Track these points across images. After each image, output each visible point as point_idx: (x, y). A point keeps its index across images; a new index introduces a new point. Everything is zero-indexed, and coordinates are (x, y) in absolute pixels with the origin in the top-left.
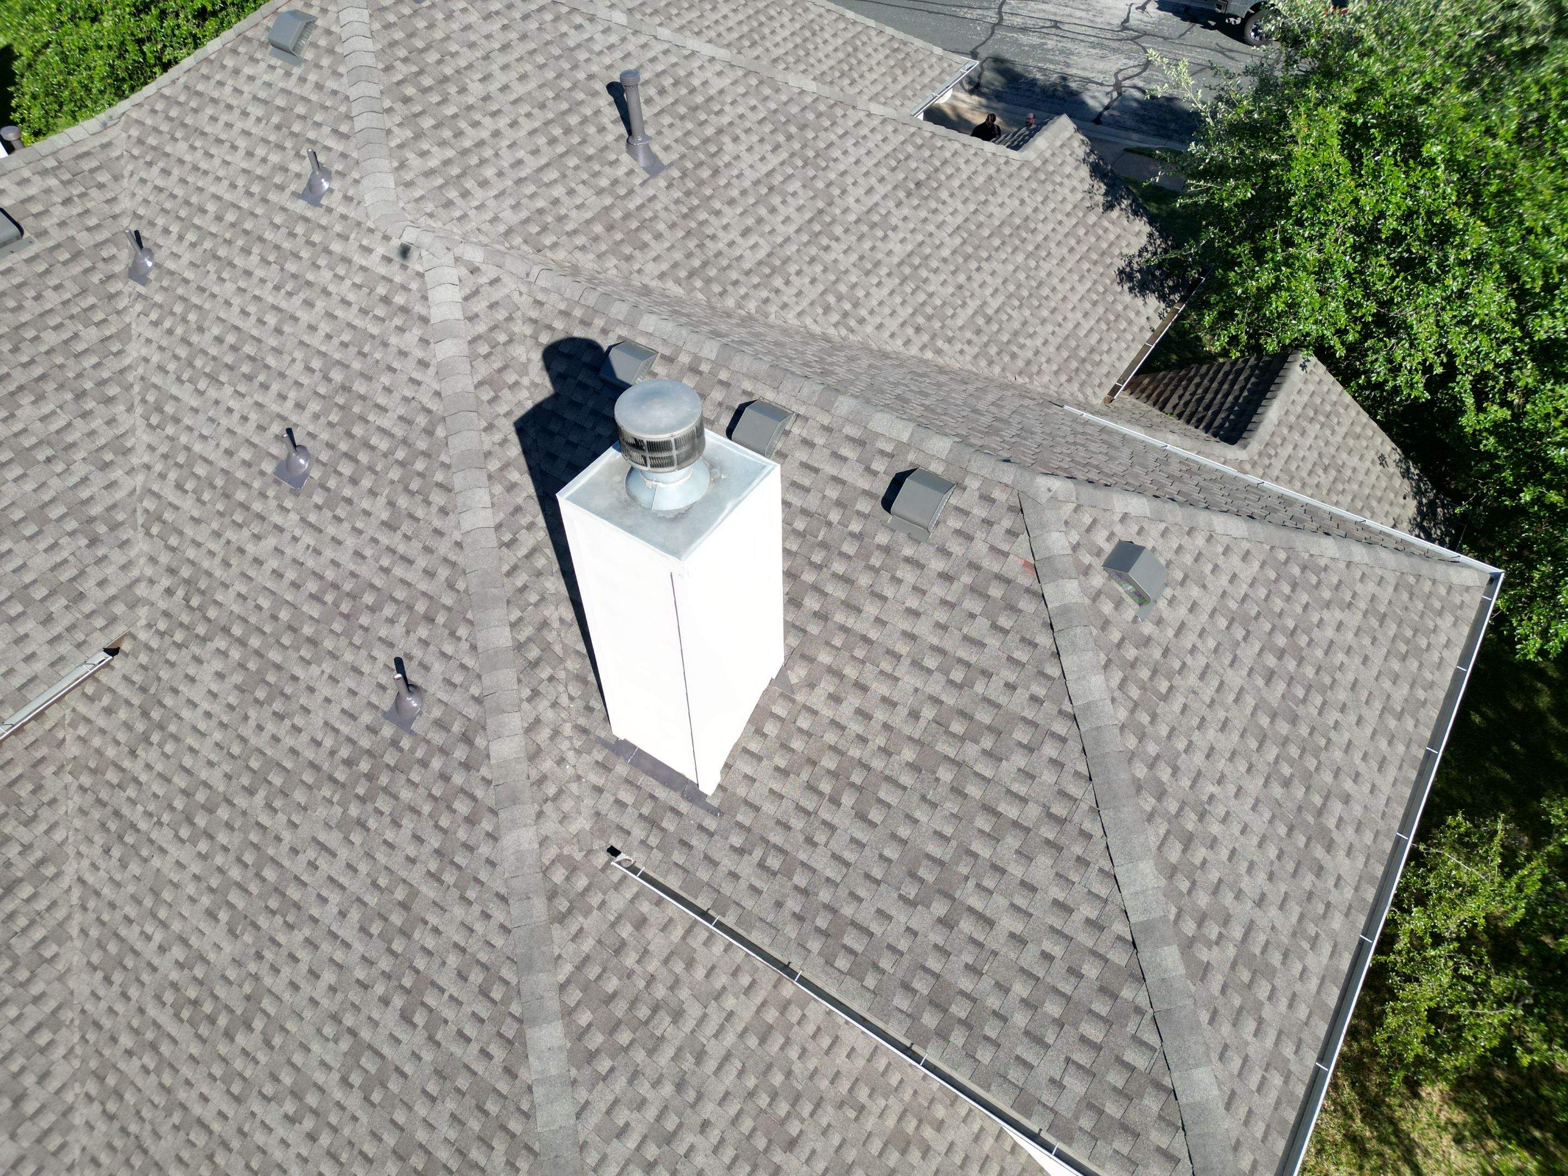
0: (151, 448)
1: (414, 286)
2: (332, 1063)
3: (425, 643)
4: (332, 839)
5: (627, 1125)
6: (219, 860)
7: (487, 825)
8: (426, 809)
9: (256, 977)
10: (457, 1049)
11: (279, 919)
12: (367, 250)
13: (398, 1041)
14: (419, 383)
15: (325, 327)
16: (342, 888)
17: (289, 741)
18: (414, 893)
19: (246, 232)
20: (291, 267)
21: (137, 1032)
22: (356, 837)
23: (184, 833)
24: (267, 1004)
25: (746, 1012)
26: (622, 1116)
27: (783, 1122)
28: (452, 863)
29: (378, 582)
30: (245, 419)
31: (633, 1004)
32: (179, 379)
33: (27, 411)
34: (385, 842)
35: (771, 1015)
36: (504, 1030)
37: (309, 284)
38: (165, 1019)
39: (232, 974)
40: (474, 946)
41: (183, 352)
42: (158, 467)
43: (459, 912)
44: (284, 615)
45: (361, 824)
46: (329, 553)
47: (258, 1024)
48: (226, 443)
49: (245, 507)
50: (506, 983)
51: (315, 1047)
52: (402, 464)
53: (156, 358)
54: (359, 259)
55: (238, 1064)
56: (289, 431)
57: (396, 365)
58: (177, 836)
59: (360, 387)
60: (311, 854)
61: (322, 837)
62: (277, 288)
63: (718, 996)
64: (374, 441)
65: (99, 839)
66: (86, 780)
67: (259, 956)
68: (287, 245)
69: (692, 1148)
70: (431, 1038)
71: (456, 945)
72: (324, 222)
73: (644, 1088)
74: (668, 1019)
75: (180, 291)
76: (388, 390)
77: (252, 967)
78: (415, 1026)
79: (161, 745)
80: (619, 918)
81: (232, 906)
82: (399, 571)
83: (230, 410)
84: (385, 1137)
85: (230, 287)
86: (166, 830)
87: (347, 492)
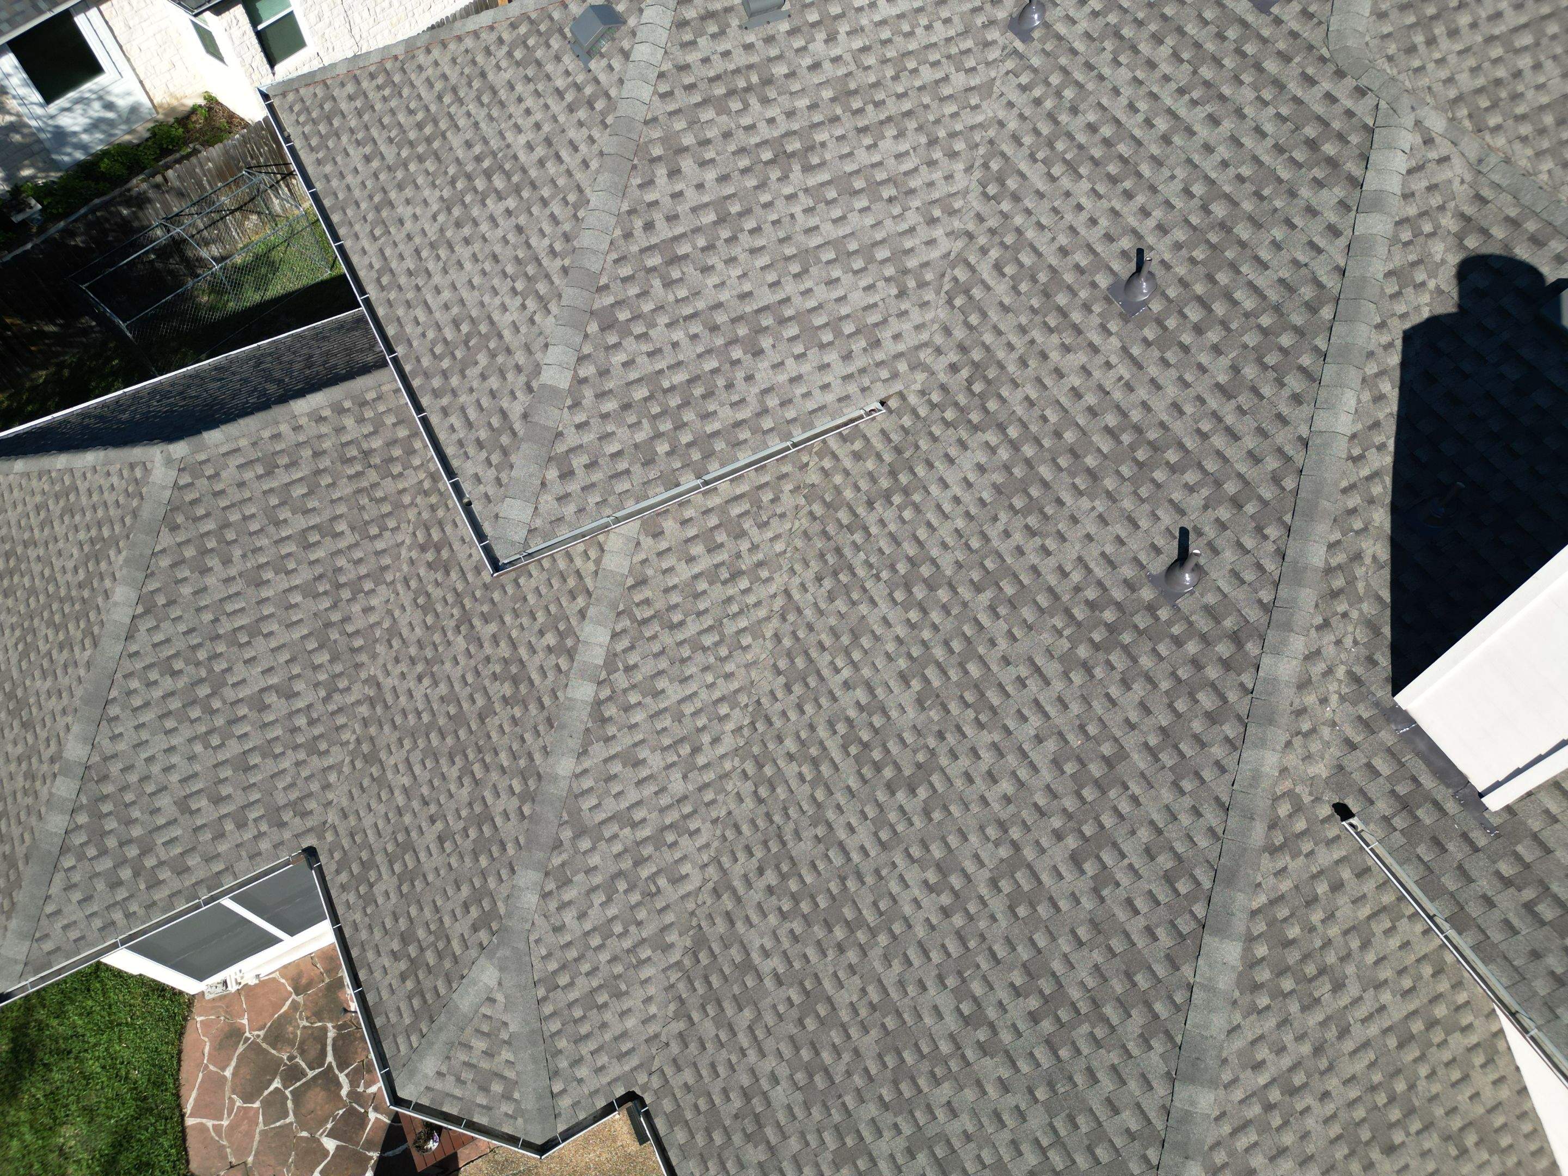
0: (980, 218)
1: (1354, 139)
2: (987, 862)
3: (1222, 526)
4: (1052, 669)
5: (1263, 1062)
6: (926, 634)
7: (1230, 729)
8: (1165, 685)
9: (932, 753)
10: (1122, 915)
11: (970, 714)
12: (1310, 81)
13: (1061, 877)
14: (1319, 251)
15: (1223, 152)
16: (1046, 716)
17: (1033, 558)
18: (1122, 754)
19: (1164, 17)
20: (1206, 72)
21: (803, 743)
22: (1077, 677)
23: (899, 596)
24: (936, 779)
25: (1397, 1012)
26: (1263, 1053)
27: (1392, 1126)
28: (1176, 747)
29: (1189, 443)
30: (1093, 222)
31: (1306, 957)
32: (1033, 158)
33: (887, 145)
34: (1107, 695)
35: (1417, 1026)
36: (1179, 921)
37: (1222, 98)
38: (833, 746)
39: (909, 738)
40: (1172, 833)
41: (1045, 129)
42: (982, 240)
43: (1167, 795)
44: (1070, 436)
45: (1087, 668)
46: (1142, 393)
47: (922, 793)
48: (1063, 240)
49: (1062, 313)
50: (1198, 884)
51: (974, 839)
52: (1265, 332)
53: (1012, 125)
54: (1295, 88)
55: (893, 816)
56: (1140, 252)
57: (1297, 221)
58: (891, 594)
59: (1243, 231)
60: (1024, 671)
61: (1039, 661)
62: (1181, 91)
63: (1380, 985)
64: (1238, 295)
65: (815, 566)
66: (818, 509)
67: (941, 736)
68: (1210, 46)
69: (1308, 1109)
70: (1096, 891)
71: (1152, 823)
72: (1266, 33)
73: (1288, 1038)
74: (1328, 987)
75: (1063, 61)
76: (1277, 246)
77: (932, 742)
78: (1083, 872)
79: (900, 508)
80: (1321, 872)
81: (926, 680)
82: (1218, 441)
83: (1080, 207)
84: (1020, 949)
85: (1123, 74)
86: (881, 585)
87: (1187, 338)
